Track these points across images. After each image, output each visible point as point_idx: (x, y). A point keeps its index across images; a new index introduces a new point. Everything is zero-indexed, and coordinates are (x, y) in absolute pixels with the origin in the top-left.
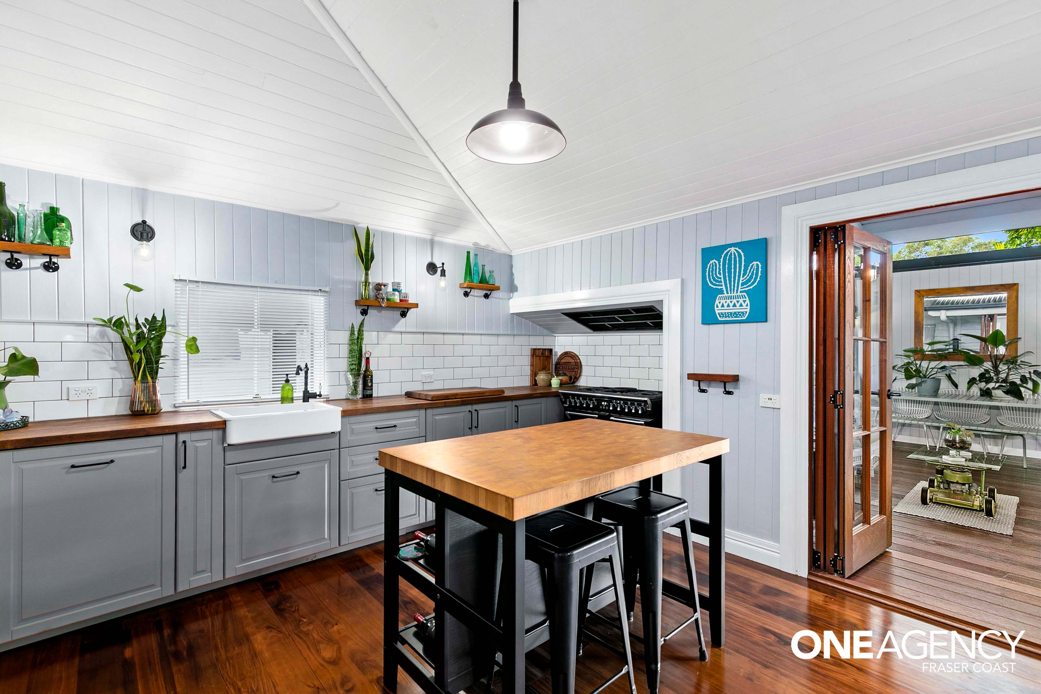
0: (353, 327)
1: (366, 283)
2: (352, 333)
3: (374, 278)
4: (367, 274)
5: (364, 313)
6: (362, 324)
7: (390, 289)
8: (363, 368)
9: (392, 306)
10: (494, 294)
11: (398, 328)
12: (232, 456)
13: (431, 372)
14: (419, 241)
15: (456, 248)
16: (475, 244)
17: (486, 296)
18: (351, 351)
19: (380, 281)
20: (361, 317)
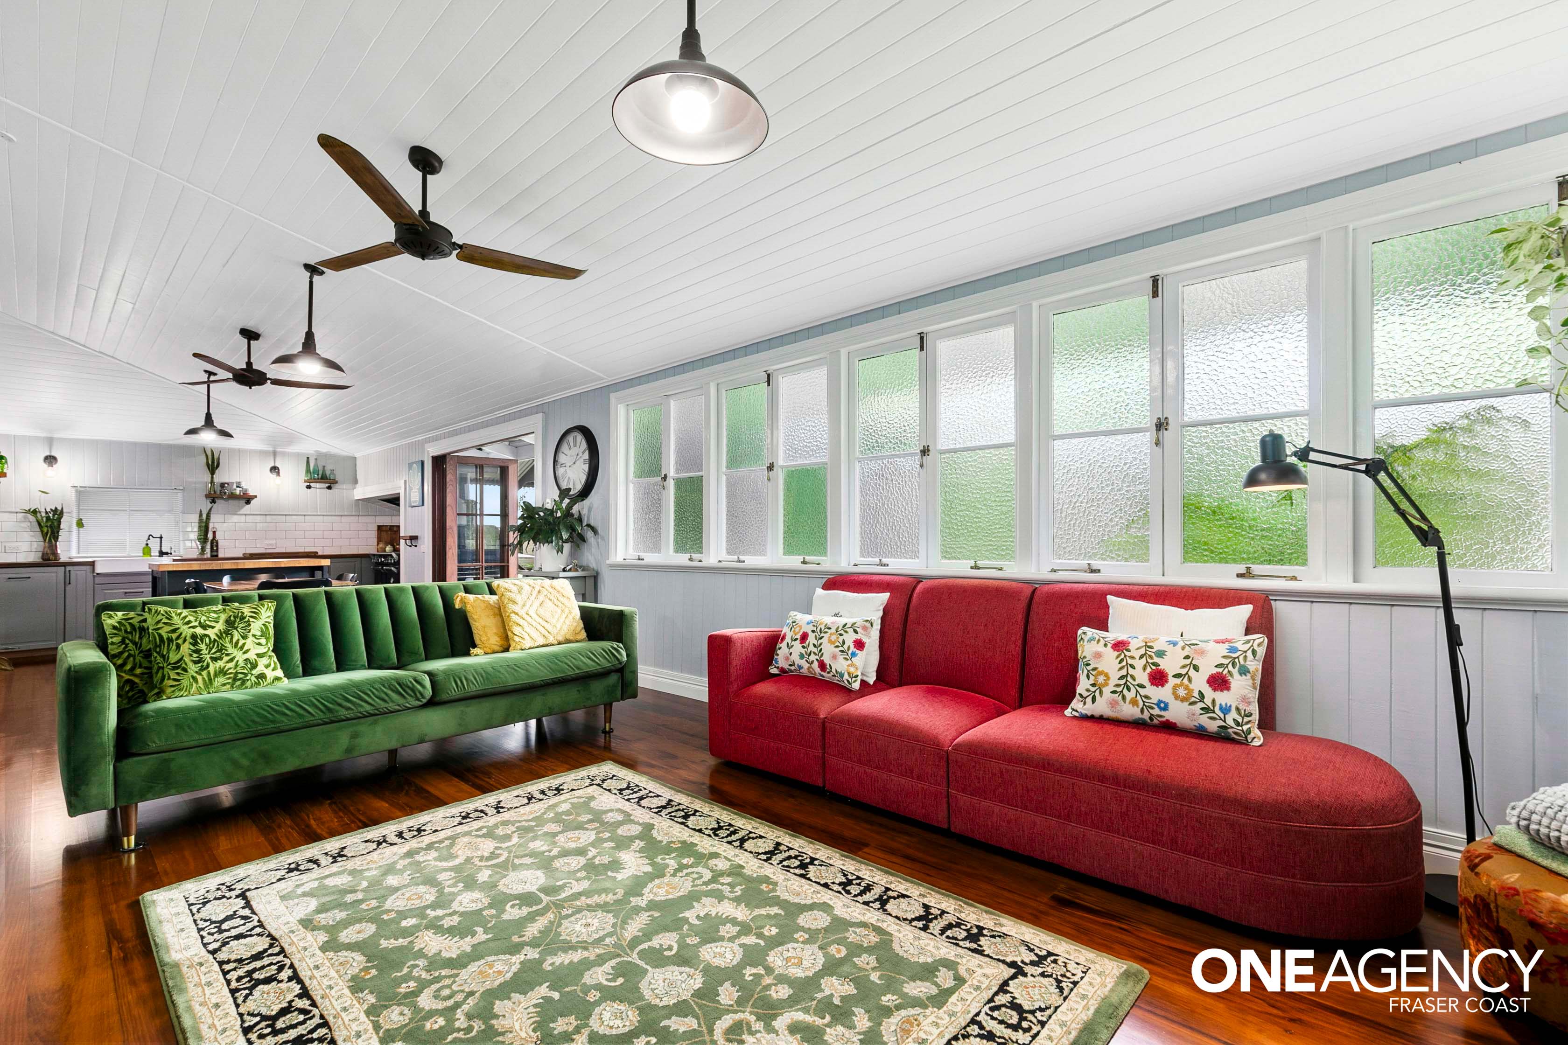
0: (201, 511)
1: (212, 482)
2: (201, 515)
3: (219, 478)
4: (212, 478)
5: (213, 502)
6: (211, 509)
7: (235, 487)
8: (210, 536)
9: (233, 496)
10: (337, 486)
11: (241, 512)
12: (98, 580)
13: (274, 542)
14: (263, 453)
15: (298, 455)
16: (316, 451)
17: (329, 488)
18: (200, 527)
19: (227, 481)
20: (210, 505)
